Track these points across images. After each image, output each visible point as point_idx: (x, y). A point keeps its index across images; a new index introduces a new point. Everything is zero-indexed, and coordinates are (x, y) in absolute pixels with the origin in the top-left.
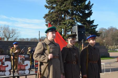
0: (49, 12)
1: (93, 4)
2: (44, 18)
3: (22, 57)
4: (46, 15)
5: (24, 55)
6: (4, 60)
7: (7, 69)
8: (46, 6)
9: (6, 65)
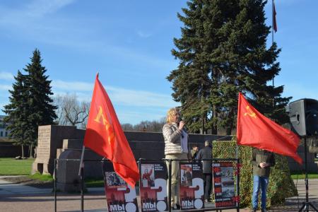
0: (182, 65)
1: (280, 50)
2: (170, 79)
3: (188, 170)
4: (175, 73)
5: (190, 166)
6: (152, 176)
7: (160, 196)
8: (175, 53)
9: (156, 187)
